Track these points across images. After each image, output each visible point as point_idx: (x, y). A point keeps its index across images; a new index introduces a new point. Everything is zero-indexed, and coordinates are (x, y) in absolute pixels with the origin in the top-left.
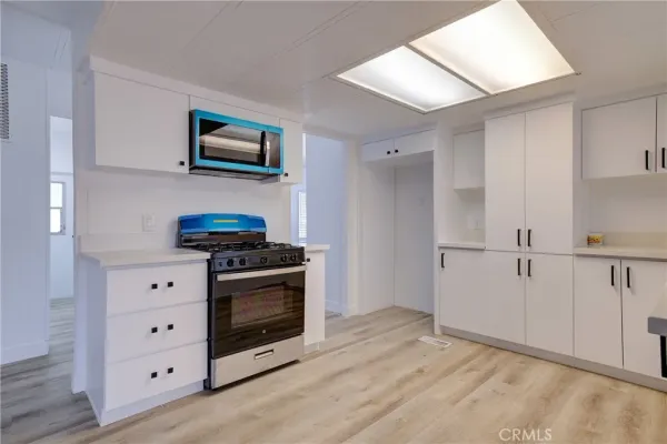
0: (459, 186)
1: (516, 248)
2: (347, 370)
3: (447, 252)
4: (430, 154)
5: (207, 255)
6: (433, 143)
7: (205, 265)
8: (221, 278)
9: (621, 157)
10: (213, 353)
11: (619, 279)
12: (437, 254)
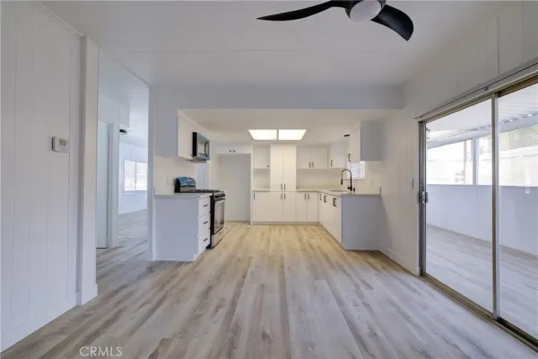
0: (256, 167)
1: (280, 190)
3: (256, 193)
4: (250, 155)
5: (212, 194)
6: (251, 151)
7: (210, 198)
10: (212, 233)
11: (307, 197)
12: (252, 194)
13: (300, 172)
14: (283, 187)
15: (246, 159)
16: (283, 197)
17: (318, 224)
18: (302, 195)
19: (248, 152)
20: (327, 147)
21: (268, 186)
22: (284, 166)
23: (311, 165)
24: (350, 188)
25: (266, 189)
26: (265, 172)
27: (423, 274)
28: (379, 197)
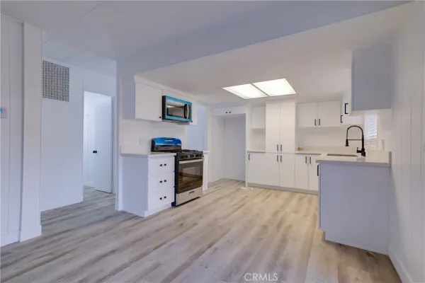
0: (254, 127)
1: (276, 151)
2: (221, 198)
3: (251, 154)
4: (245, 115)
5: (175, 154)
6: (246, 110)
7: (174, 158)
8: (181, 162)
9: (308, 123)
10: (177, 191)
11: (308, 160)
12: (247, 155)
13: (300, 132)
14: (280, 148)
15: (241, 119)
16: (280, 159)
18: (303, 158)
19: (243, 112)
20: (340, 99)
21: (264, 147)
24: (362, 152)
25: (262, 150)
26: (261, 132)
28: (389, 167)
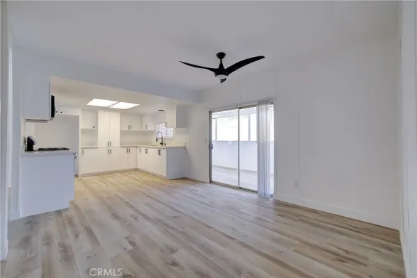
1: (107, 146)
3: (84, 150)
4: (78, 117)
11: (128, 151)
12: (80, 151)
13: (123, 133)
14: (109, 144)
16: (110, 151)
17: (136, 170)
18: (125, 150)
19: (77, 114)
20: (141, 116)
21: (96, 144)
22: (110, 128)
23: (130, 127)
24: (162, 144)
25: (93, 146)
26: (93, 132)
27: (211, 182)
28: (185, 148)
